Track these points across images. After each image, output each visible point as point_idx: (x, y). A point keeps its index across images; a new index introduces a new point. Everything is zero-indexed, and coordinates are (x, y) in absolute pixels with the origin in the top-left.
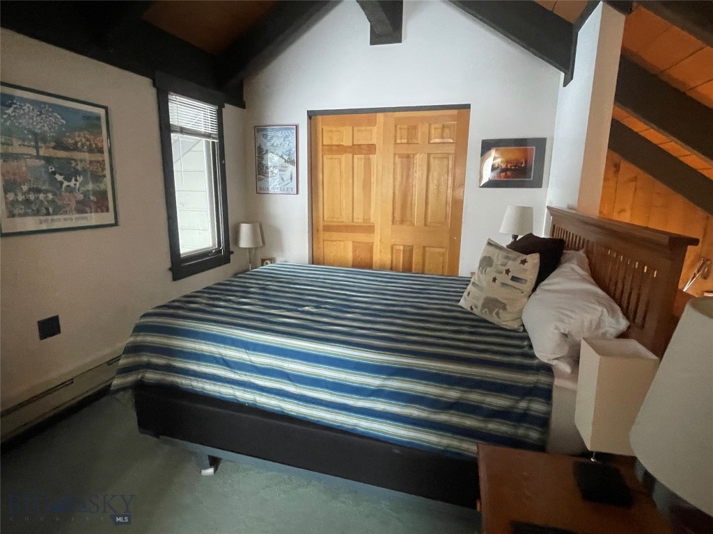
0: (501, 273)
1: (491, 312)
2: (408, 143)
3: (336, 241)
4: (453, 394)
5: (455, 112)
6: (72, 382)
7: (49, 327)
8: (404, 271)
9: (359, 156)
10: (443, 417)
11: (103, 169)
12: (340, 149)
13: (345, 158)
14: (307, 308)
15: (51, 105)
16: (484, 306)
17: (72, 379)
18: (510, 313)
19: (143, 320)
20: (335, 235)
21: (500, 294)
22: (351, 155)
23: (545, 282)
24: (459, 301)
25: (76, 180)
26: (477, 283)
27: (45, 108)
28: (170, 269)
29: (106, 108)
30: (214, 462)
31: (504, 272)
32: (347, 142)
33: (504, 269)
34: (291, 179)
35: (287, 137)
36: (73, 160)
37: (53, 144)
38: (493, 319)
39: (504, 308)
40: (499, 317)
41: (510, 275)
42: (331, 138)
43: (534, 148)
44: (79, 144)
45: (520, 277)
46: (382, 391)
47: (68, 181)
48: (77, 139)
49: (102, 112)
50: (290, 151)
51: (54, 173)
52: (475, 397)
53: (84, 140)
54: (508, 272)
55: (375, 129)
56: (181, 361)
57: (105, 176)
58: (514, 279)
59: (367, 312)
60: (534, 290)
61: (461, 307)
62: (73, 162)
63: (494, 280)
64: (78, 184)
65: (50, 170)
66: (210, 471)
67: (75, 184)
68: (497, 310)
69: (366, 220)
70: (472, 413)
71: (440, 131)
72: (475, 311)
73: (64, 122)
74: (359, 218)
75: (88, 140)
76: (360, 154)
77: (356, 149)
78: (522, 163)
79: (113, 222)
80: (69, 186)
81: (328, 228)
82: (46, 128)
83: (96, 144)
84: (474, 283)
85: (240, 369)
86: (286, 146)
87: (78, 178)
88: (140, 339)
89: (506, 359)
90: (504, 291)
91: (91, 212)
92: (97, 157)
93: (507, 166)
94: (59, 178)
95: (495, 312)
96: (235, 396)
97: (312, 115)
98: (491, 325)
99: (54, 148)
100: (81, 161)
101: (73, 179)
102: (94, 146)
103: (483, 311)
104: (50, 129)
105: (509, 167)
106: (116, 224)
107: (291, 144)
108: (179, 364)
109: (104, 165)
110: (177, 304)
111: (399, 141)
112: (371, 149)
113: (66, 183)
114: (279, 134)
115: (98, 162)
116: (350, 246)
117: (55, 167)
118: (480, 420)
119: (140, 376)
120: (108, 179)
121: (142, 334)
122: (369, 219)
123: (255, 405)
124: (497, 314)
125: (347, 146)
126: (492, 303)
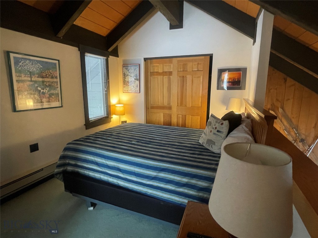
1: (209, 146)
2: (183, 71)
3: (156, 113)
4: (185, 180)
5: (203, 57)
6: (43, 170)
7: (34, 148)
8: (182, 127)
9: (166, 77)
10: (181, 190)
11: (57, 85)
12: (158, 74)
13: (160, 78)
14: (133, 142)
15: (37, 61)
16: (207, 143)
17: (42, 169)
18: (217, 146)
19: (67, 146)
20: (155, 111)
21: (213, 137)
22: (162, 76)
23: (231, 133)
24: (199, 140)
25: (46, 89)
26: (205, 132)
27: (34, 62)
28: (85, 125)
29: (59, 61)
30: (94, 205)
31: (215, 128)
32: (160, 71)
33: (214, 127)
34: (137, 86)
35: (135, 69)
36: (45, 81)
37: (37, 76)
38: (210, 148)
39: (214, 144)
40: (212, 148)
41: (217, 129)
42: (154, 69)
43: (241, 72)
44: (48, 75)
45: (220, 130)
46: (157, 177)
47: (43, 90)
48: (47, 73)
49: (57, 62)
50: (136, 75)
51: (37, 87)
52: (194, 181)
53: (49, 74)
54: (216, 128)
55: (172, 65)
56: (80, 163)
57: (58, 87)
58: (218, 131)
59: (158, 144)
60: (227, 136)
61: (199, 143)
62: (45, 82)
63: (211, 131)
64: (47, 91)
65: (36, 86)
66: (92, 208)
67: (46, 91)
68: (211, 145)
69: (169, 104)
70: (193, 188)
71: (197, 65)
72: (204, 145)
73: (42, 67)
74: (166, 104)
75: (51, 73)
76: (166, 75)
77: (164, 73)
78: (236, 79)
79: (61, 106)
80: (43, 92)
81: (153, 108)
82: (35, 70)
83: (54, 75)
84: (204, 133)
85: (103, 167)
86: (135, 73)
87: (47, 88)
88: (66, 153)
89: (209, 166)
90: (215, 136)
91: (52, 102)
92: (55, 80)
93: (229, 80)
94: (39, 89)
95: (210, 146)
96: (100, 177)
97: (146, 59)
99: (38, 77)
100: (48, 82)
101: (45, 89)
102: (54, 76)
103: (206, 145)
104: (36, 70)
105: (230, 81)
106: (62, 106)
107: (137, 72)
108: (80, 164)
109: (57, 83)
110: (82, 139)
111: (179, 70)
112: (170, 73)
113: (42, 91)
114: (132, 68)
115: (55, 82)
116: (162, 115)
117: (38, 84)
118: (195, 192)
119: (65, 168)
120: (59, 89)
121: (67, 151)
122: (170, 103)
123: (108, 181)
125: (161, 73)
126: (210, 142)
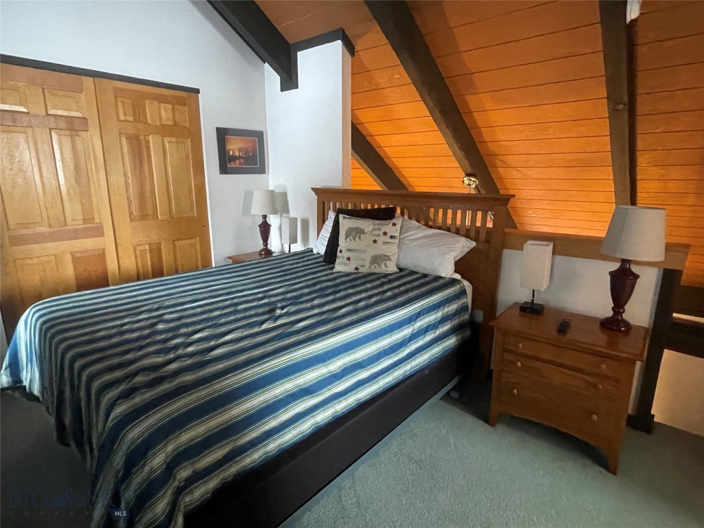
0: (379, 235)
1: (380, 266)
2: (136, 122)
16: (372, 263)
21: (384, 250)
31: (382, 234)
33: (380, 232)
41: (389, 235)
43: (256, 139)
54: (385, 233)
55: (83, 96)
58: (392, 237)
63: (375, 242)
68: (384, 262)
69: (88, 220)
72: (362, 269)
74: (75, 219)
78: (250, 152)
90: (388, 247)
93: (239, 154)
95: (383, 264)
98: (376, 276)
103: (372, 267)
111: (122, 118)
116: (67, 259)
124: (385, 265)
126: (378, 259)
